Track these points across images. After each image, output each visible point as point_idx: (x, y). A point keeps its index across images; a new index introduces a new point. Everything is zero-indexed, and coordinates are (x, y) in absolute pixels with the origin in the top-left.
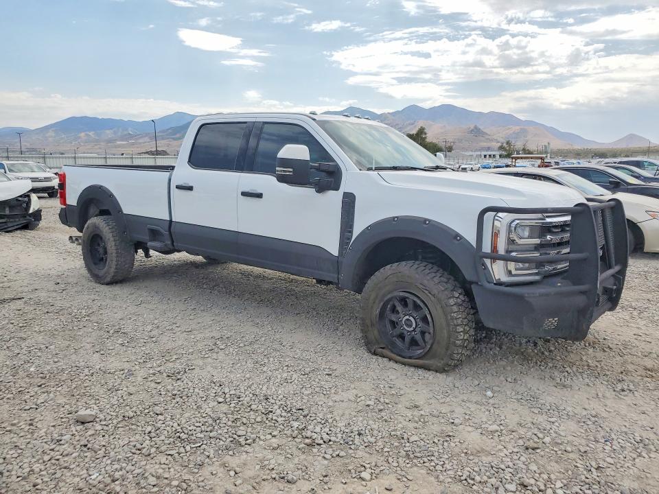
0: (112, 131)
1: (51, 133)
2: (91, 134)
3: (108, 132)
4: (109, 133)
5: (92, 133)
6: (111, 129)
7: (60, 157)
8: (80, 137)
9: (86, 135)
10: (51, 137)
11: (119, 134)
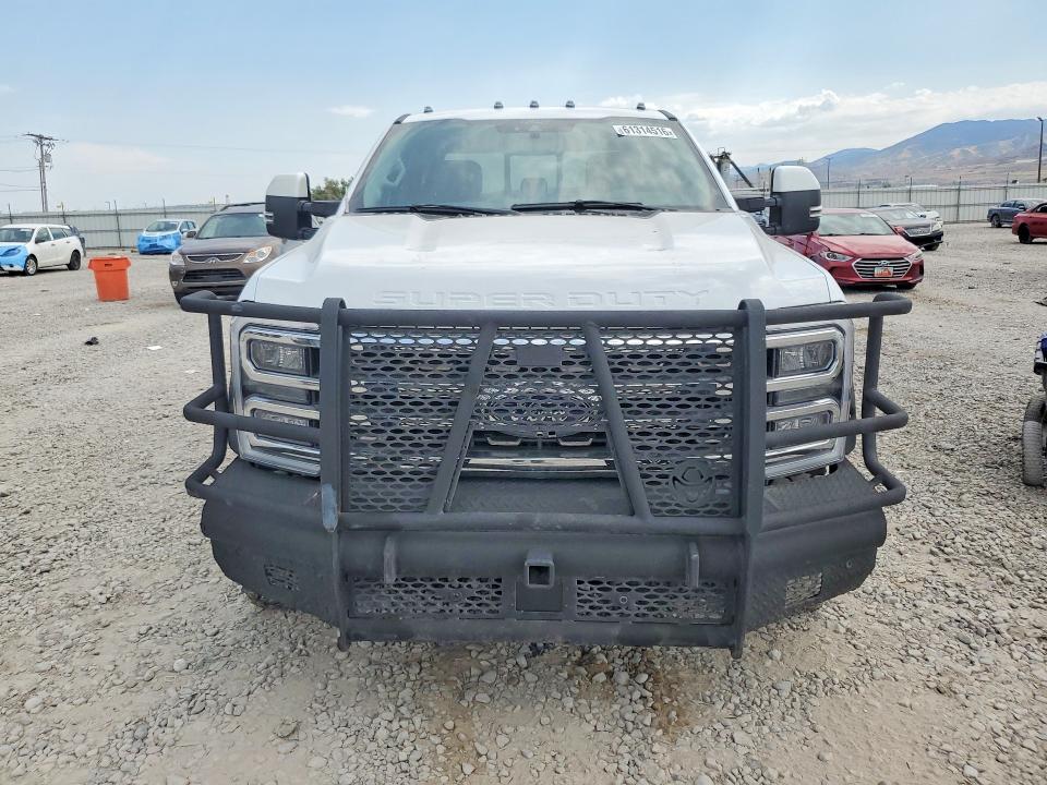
0: (1010, 142)
1: (906, 154)
2: (972, 150)
3: (1001, 143)
4: (1004, 147)
5: (973, 147)
6: (1009, 138)
7: (883, 192)
8: (951, 157)
9: (963, 151)
10: (904, 159)
11: (1024, 146)
